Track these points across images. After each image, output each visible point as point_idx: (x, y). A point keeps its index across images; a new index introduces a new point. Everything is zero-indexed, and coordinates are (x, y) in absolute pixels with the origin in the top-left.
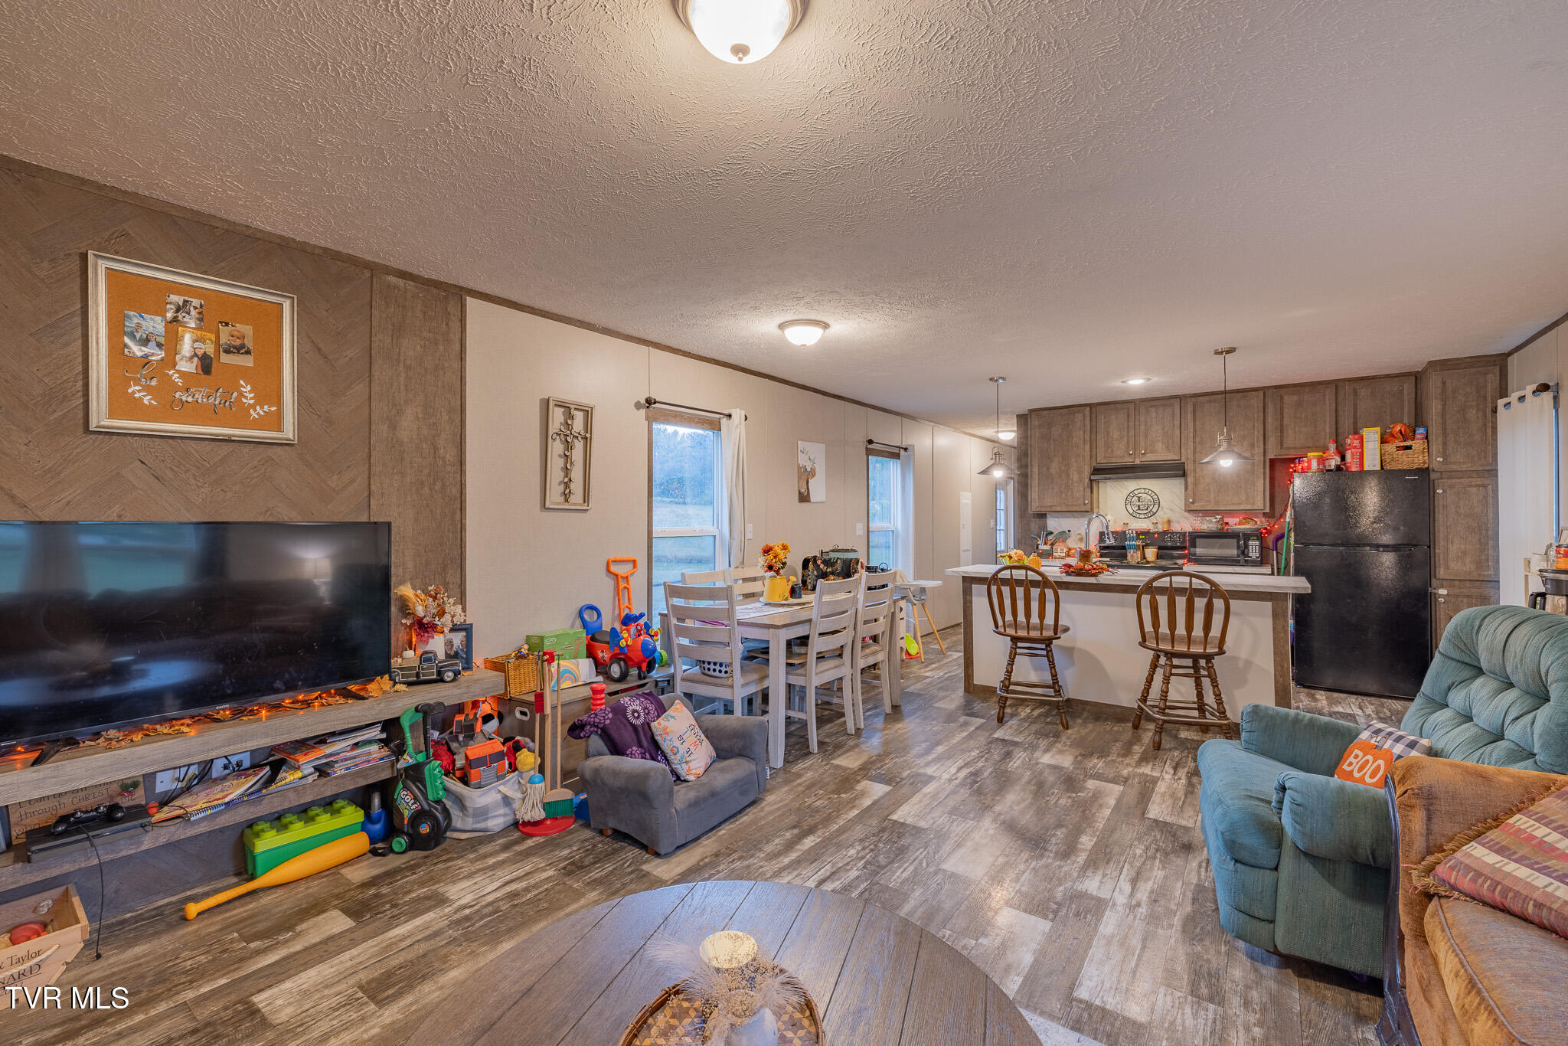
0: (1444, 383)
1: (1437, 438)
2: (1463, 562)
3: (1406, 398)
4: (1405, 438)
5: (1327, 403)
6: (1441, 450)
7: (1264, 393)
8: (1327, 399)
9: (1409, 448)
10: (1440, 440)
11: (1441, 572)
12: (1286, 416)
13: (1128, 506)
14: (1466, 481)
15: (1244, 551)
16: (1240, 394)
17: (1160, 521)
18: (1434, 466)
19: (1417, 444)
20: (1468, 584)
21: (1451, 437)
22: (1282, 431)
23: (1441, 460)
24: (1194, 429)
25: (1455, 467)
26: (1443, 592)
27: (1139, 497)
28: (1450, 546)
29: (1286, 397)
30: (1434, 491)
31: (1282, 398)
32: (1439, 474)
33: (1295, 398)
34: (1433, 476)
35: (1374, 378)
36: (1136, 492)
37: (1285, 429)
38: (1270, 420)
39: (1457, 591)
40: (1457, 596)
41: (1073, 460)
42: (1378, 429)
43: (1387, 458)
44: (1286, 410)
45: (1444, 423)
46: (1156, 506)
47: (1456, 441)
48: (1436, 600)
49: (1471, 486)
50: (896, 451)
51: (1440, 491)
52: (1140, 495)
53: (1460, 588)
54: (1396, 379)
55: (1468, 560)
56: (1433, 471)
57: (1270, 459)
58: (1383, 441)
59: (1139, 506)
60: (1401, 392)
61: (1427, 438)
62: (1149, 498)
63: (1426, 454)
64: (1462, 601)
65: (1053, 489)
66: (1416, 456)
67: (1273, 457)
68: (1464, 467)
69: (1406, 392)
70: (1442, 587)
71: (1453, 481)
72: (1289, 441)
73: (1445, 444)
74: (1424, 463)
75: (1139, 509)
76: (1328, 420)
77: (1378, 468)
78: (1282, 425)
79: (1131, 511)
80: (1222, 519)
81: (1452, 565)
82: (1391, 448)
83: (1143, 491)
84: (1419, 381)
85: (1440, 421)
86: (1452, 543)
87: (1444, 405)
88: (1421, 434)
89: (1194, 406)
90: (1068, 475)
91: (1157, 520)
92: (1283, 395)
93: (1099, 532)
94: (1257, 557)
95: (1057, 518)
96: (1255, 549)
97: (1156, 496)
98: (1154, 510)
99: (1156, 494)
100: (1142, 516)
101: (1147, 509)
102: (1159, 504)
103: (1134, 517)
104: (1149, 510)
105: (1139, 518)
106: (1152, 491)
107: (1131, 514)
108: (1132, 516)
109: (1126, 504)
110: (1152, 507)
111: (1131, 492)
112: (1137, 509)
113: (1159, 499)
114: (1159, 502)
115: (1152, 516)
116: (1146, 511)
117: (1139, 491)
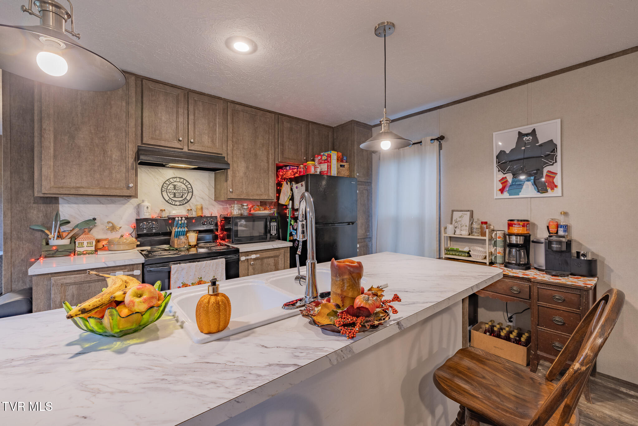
0: (358, 134)
3: (330, 140)
5: (303, 133)
8: (302, 131)
9: (344, 166)
12: (284, 136)
13: (165, 194)
14: (363, 187)
15: (267, 230)
16: (262, 112)
17: (194, 208)
20: (363, 240)
23: (358, 174)
24: (233, 130)
25: (360, 179)
27: (175, 186)
31: (283, 123)
33: (289, 125)
36: (171, 180)
37: (284, 145)
40: (361, 247)
41: (112, 134)
42: (335, 153)
43: (339, 171)
44: (285, 132)
46: (190, 194)
47: (360, 165)
49: (364, 190)
51: (358, 192)
52: (175, 183)
53: (361, 243)
55: (363, 228)
57: (277, 165)
58: (337, 161)
59: (174, 194)
62: (184, 186)
63: (349, 171)
64: (362, 250)
66: (346, 171)
67: (278, 162)
68: (363, 180)
69: (330, 137)
71: (360, 186)
72: (286, 155)
74: (348, 175)
75: (175, 197)
76: (303, 144)
77: (336, 175)
78: (282, 141)
79: (167, 198)
82: (339, 165)
83: (178, 180)
84: (335, 132)
88: (345, 160)
89: (233, 110)
90: (105, 152)
91: (190, 207)
92: (284, 121)
93: (136, 219)
94: (275, 234)
95: (75, 203)
96: (274, 229)
97: (189, 186)
98: (188, 198)
99: (190, 184)
100: (178, 203)
101: (182, 197)
102: (192, 193)
103: (170, 203)
104: (184, 197)
105: (174, 205)
106: (187, 181)
107: (167, 201)
108: (168, 202)
109: (162, 192)
110: (186, 195)
111: (167, 180)
112: (173, 196)
113: (192, 188)
114: (192, 191)
115: (186, 203)
116: (181, 199)
117: (175, 180)
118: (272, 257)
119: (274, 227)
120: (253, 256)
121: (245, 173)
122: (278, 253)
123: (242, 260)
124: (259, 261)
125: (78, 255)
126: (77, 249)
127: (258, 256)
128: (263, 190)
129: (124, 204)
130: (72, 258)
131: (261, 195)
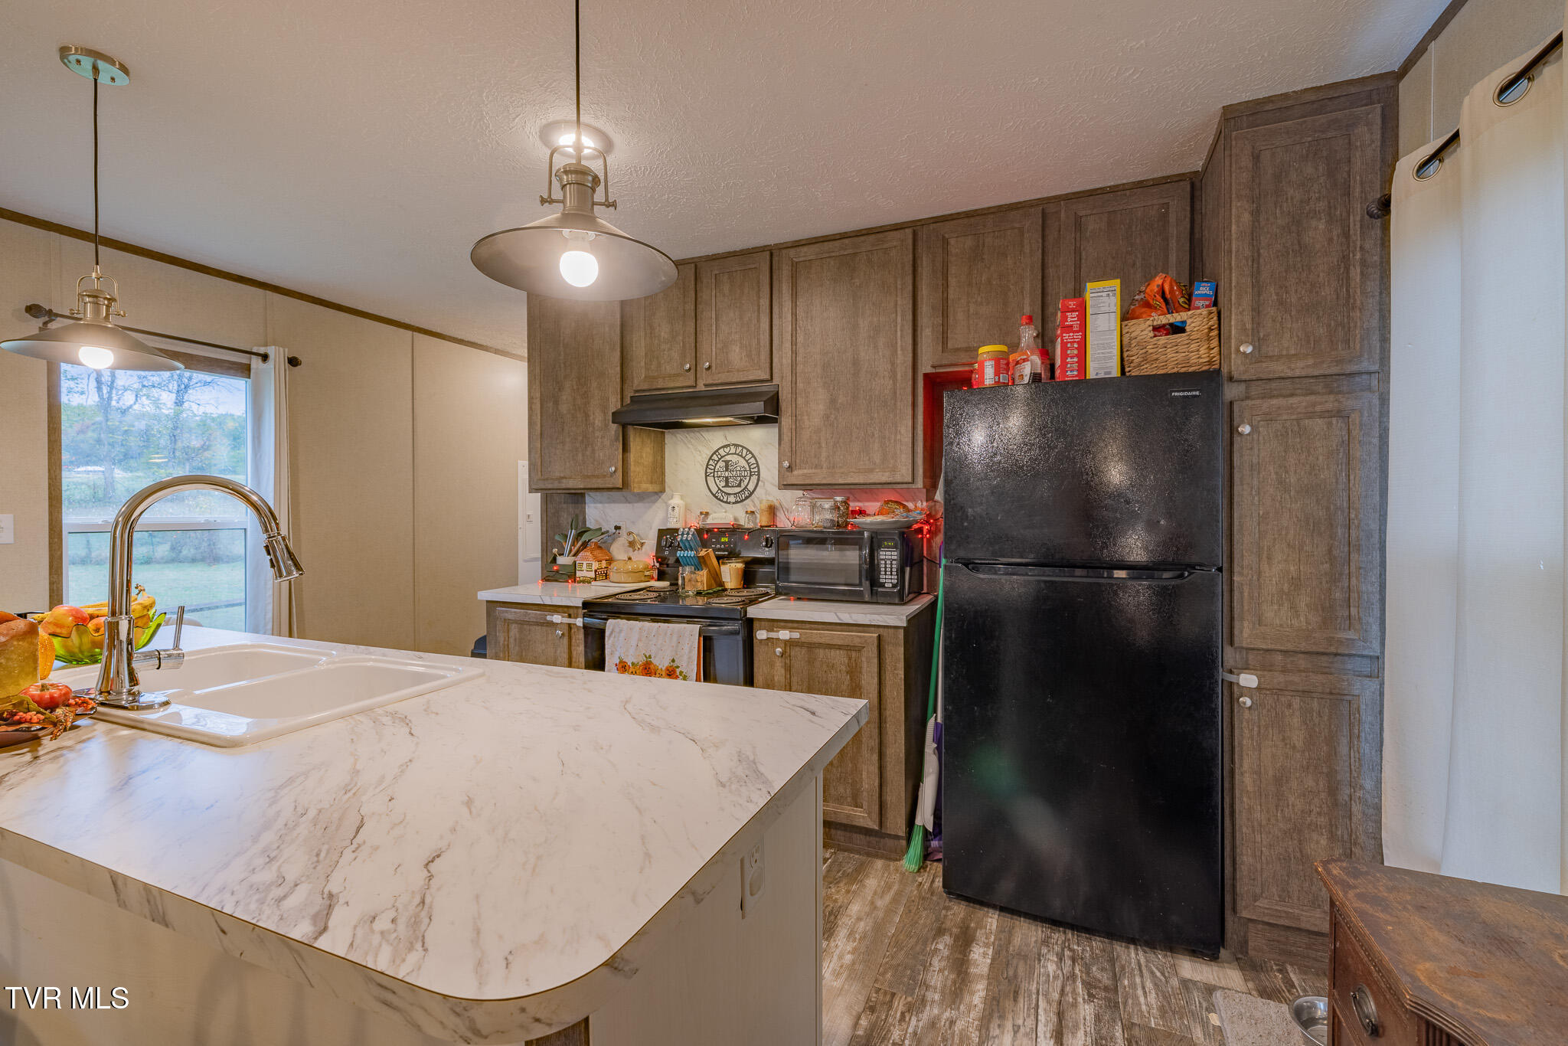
0: (1256, 158)
1: (1239, 297)
2: (1293, 608)
3: (1173, 231)
4: (1170, 306)
5: (1027, 249)
6: (1249, 326)
7: (915, 234)
8: (1026, 241)
9: (1177, 329)
10: (1247, 301)
11: (1246, 632)
12: (952, 281)
13: (710, 480)
14: (1299, 402)
15: (871, 572)
16: (872, 238)
17: (758, 507)
18: (1235, 366)
19: (1196, 320)
20: (1302, 662)
21: (1271, 293)
22: (945, 314)
23: (1249, 349)
24: (794, 315)
25: (1279, 368)
26: (1248, 680)
27: (727, 462)
28: (1265, 567)
29: (952, 241)
30: (1232, 430)
31: (945, 242)
32: (1242, 387)
33: (969, 242)
34: (1231, 392)
35: (1114, 190)
36: (721, 452)
37: (951, 310)
38: (924, 291)
39: (1280, 679)
40: (1279, 691)
41: (594, 384)
42: (1116, 283)
43: (1135, 355)
44: (953, 270)
45: (1256, 259)
46: (754, 478)
47: (1281, 303)
48: (1233, 700)
49: (1311, 415)
50: (242, 359)
51: (1246, 429)
52: (728, 458)
53: (1284, 671)
54: (1155, 190)
55: (1303, 601)
56: (1231, 379)
57: (926, 375)
58: (1126, 316)
59: (727, 478)
60: (1164, 218)
61: (1215, 304)
62: (743, 463)
63: (1215, 343)
64: (1290, 706)
65: (563, 443)
66: (1194, 347)
67: (929, 370)
68: (1299, 368)
69: (1172, 218)
70: (1246, 668)
71: (1274, 402)
72: (957, 340)
73: (1257, 311)
74: (1210, 362)
75: (727, 486)
76: (1028, 287)
77: (1116, 372)
78: (945, 300)
79: (714, 489)
80: (846, 503)
81: (1269, 613)
82: (1141, 329)
83: (733, 450)
84: (1197, 193)
85: (1247, 253)
86: (1269, 558)
87: (1256, 214)
88: (1205, 297)
89: (795, 266)
90: (587, 416)
91: (755, 506)
92: (947, 236)
93: (659, 530)
94: (894, 586)
95: (601, 503)
96: (891, 568)
97: (752, 461)
98: (751, 487)
99: (753, 456)
100: (732, 499)
101: (739, 485)
102: (759, 475)
103: (719, 499)
104: (743, 486)
105: (726, 502)
106: (748, 450)
107: (714, 495)
108: (716, 497)
109: (706, 476)
110: (746, 481)
111: (715, 453)
112: (723, 484)
113: (758, 466)
114: (759, 471)
115: (747, 498)
116: (738, 490)
117: (727, 450)
118: (840, 647)
119: (888, 562)
120: (784, 635)
121: (828, 417)
122: (858, 640)
123: (759, 637)
124: (804, 651)
125: (579, 582)
126: (578, 574)
127: (796, 635)
128: (877, 458)
129: (654, 502)
130: (570, 585)
131: (871, 471)
